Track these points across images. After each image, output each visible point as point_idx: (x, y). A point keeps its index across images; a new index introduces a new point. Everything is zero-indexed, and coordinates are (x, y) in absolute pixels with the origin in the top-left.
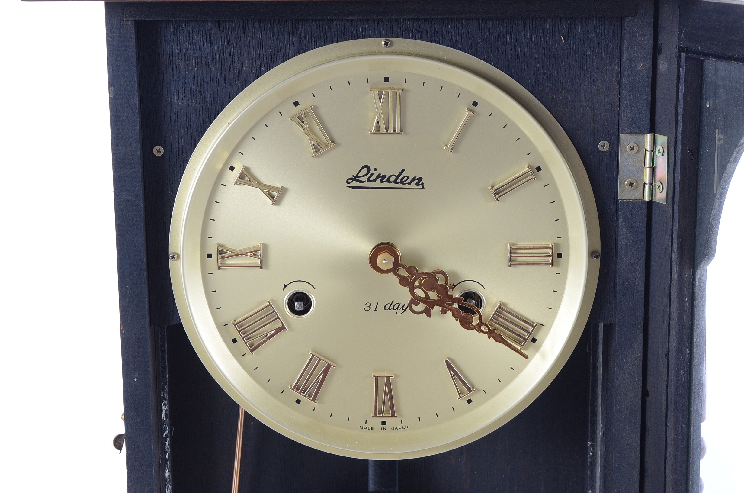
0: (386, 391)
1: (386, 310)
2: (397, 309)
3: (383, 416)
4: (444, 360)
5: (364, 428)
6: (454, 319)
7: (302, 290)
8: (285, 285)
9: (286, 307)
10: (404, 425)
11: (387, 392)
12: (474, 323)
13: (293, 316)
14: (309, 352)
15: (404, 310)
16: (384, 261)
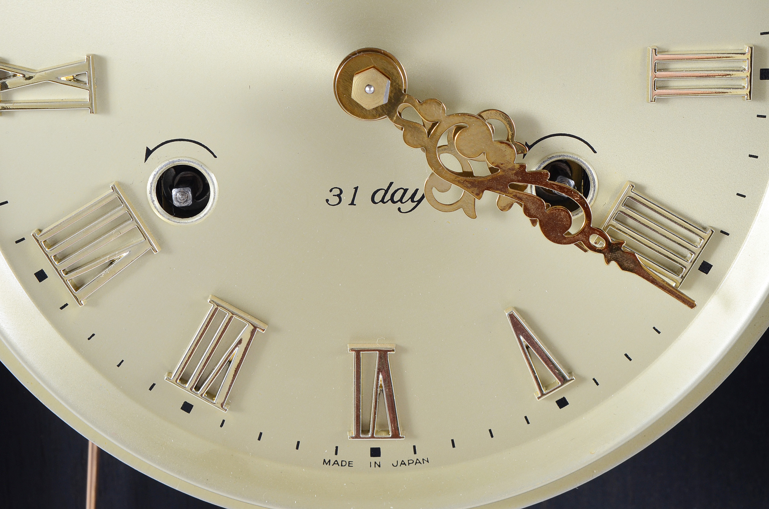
0: (380, 383)
1: (377, 203)
2: (401, 200)
3: (373, 437)
4: (507, 314)
5: (332, 463)
6: (528, 219)
7: (186, 161)
8: (148, 149)
9: (152, 198)
10: (420, 455)
11: (381, 385)
12: (573, 230)
13: (169, 219)
14: (206, 298)
15: (416, 203)
16: (367, 89)
